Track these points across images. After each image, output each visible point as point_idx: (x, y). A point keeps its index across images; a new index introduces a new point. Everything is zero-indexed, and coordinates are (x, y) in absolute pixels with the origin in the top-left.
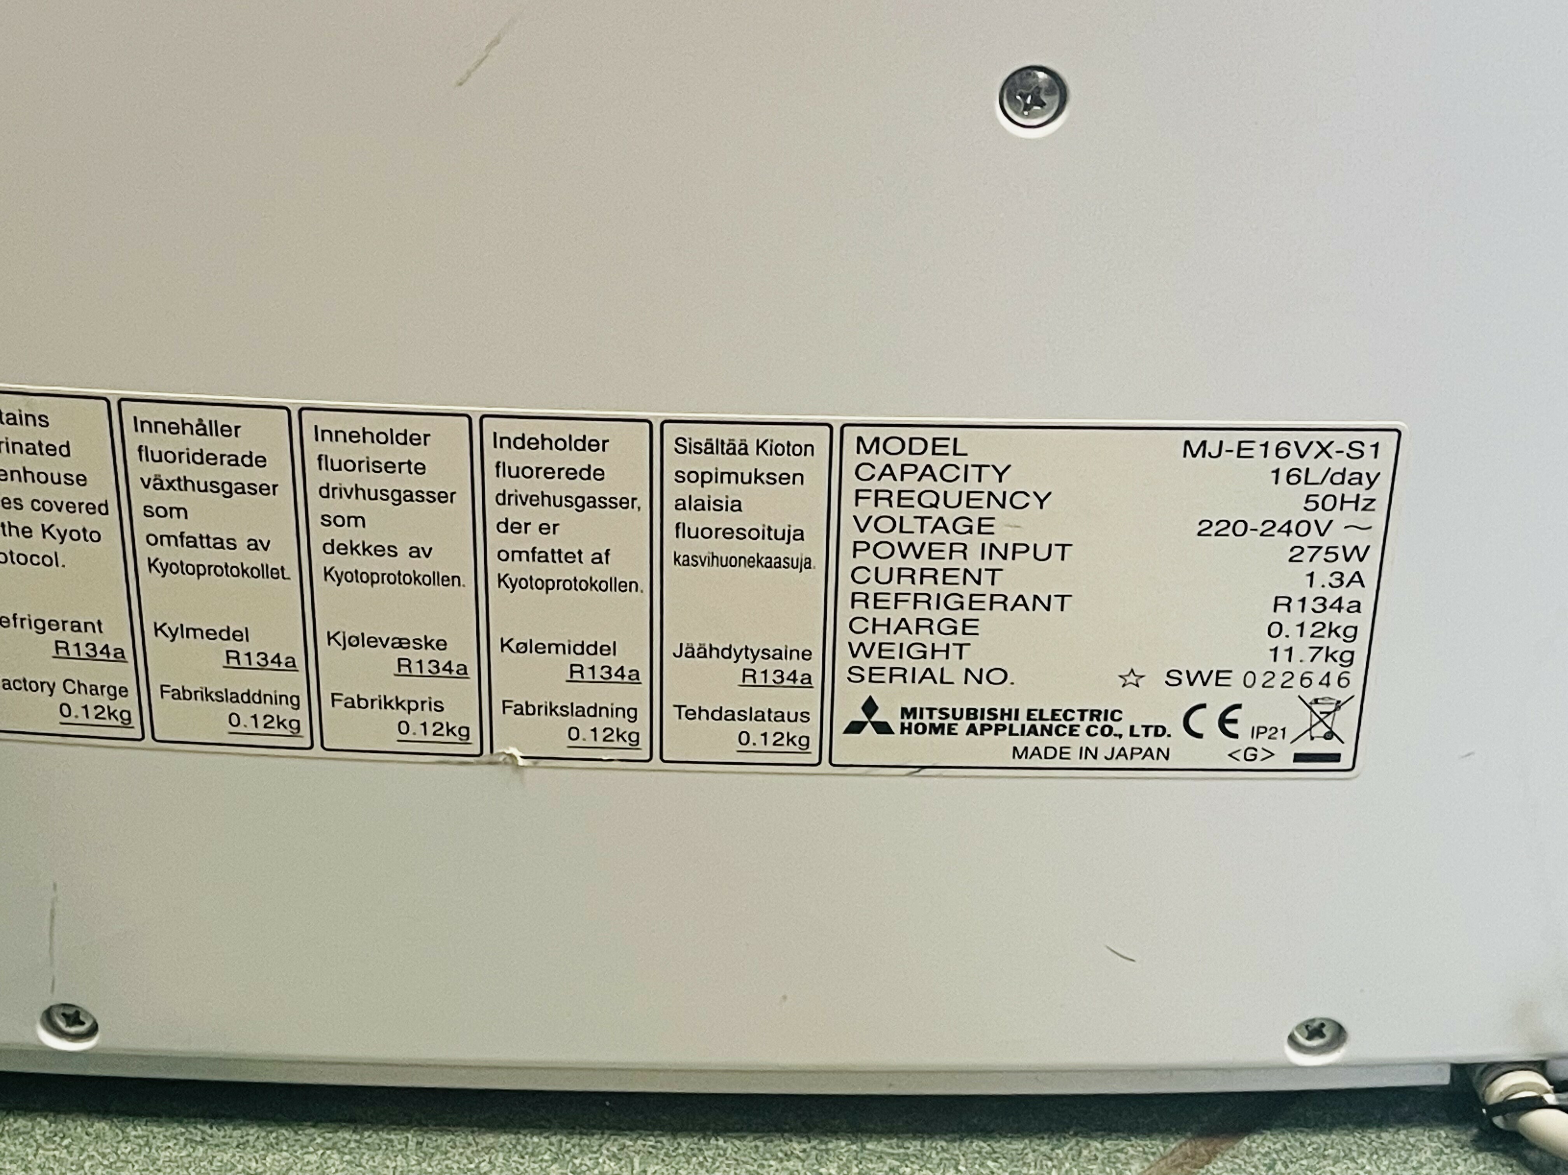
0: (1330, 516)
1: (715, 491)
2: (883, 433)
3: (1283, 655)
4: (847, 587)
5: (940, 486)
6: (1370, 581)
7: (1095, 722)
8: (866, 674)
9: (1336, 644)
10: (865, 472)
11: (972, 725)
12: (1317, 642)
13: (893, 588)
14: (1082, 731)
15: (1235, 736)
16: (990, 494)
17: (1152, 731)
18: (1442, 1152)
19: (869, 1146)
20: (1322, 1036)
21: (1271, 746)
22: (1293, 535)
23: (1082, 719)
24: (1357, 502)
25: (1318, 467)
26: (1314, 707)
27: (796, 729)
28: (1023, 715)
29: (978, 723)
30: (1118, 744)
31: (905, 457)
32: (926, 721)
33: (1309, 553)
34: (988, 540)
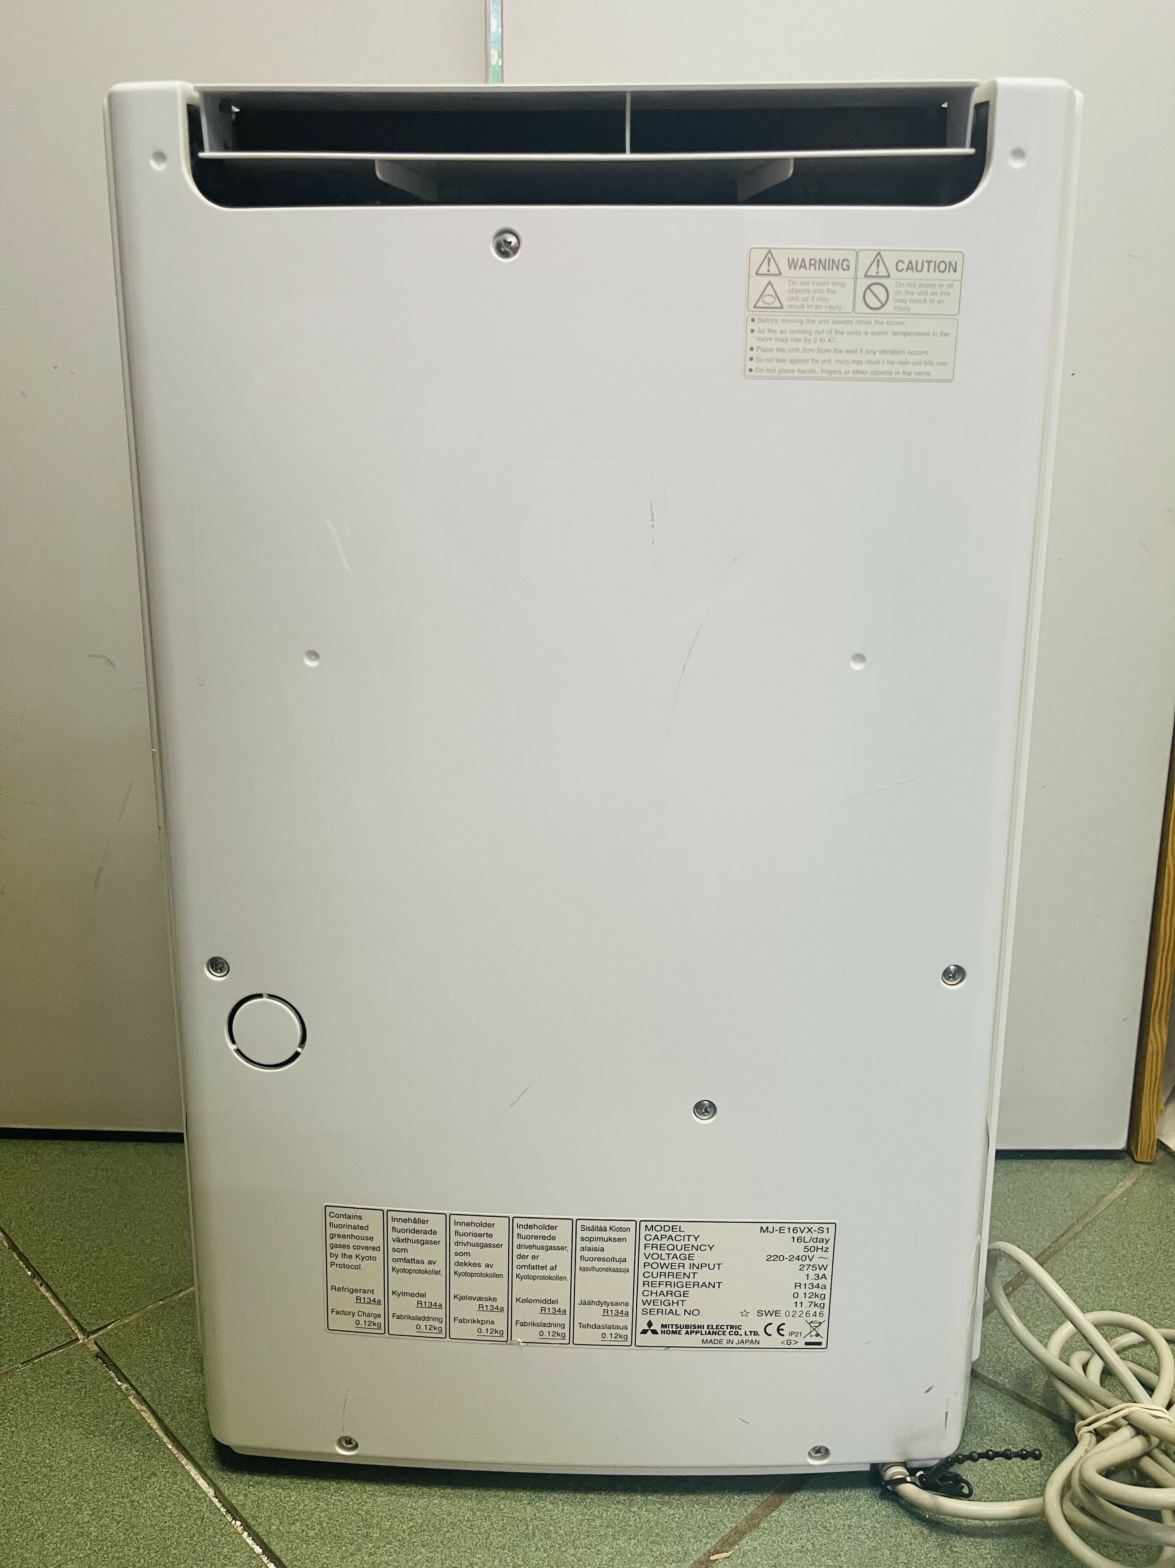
0: (812, 1254)
1: (595, 1244)
2: (654, 1224)
3: (799, 1305)
4: (642, 1279)
5: (675, 1243)
6: (829, 1278)
7: (732, 1330)
8: (648, 1311)
9: (818, 1301)
10: (648, 1238)
11: (687, 1331)
12: (811, 1300)
13: (658, 1279)
14: (727, 1333)
15: (783, 1335)
16: (693, 1245)
17: (753, 1333)
18: (868, 1501)
19: (649, 1498)
20: (821, 1453)
21: (796, 1339)
22: (800, 1261)
23: (727, 1329)
24: (822, 1249)
25: (808, 1236)
26: (811, 1324)
27: (623, 1332)
28: (706, 1327)
29: (689, 1330)
30: (740, 1338)
31: (662, 1232)
32: (670, 1329)
33: (806, 1267)
34: (692, 1262)
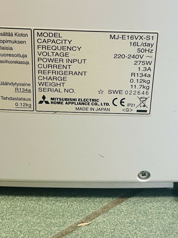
0: (143, 54)
1: (6, 45)
2: (43, 32)
3: (134, 87)
4: (37, 69)
5: (56, 45)
6: (152, 70)
7: (93, 102)
8: (43, 90)
9: (145, 84)
10: (39, 41)
11: (67, 102)
12: (141, 84)
13: (47, 69)
14: (90, 104)
15: (124, 106)
16: (68, 47)
17: (106, 104)
18: (171, 202)
19: (50, 198)
20: (145, 175)
21: (132, 108)
22: (135, 58)
23: (90, 101)
24: (149, 51)
25: (140, 42)
26: (141, 99)
27: (28, 102)
28: (77, 100)
29: (68, 102)
30: (98, 107)
31: (48, 38)
32: (56, 101)
33: (139, 63)
34: (68, 58)
